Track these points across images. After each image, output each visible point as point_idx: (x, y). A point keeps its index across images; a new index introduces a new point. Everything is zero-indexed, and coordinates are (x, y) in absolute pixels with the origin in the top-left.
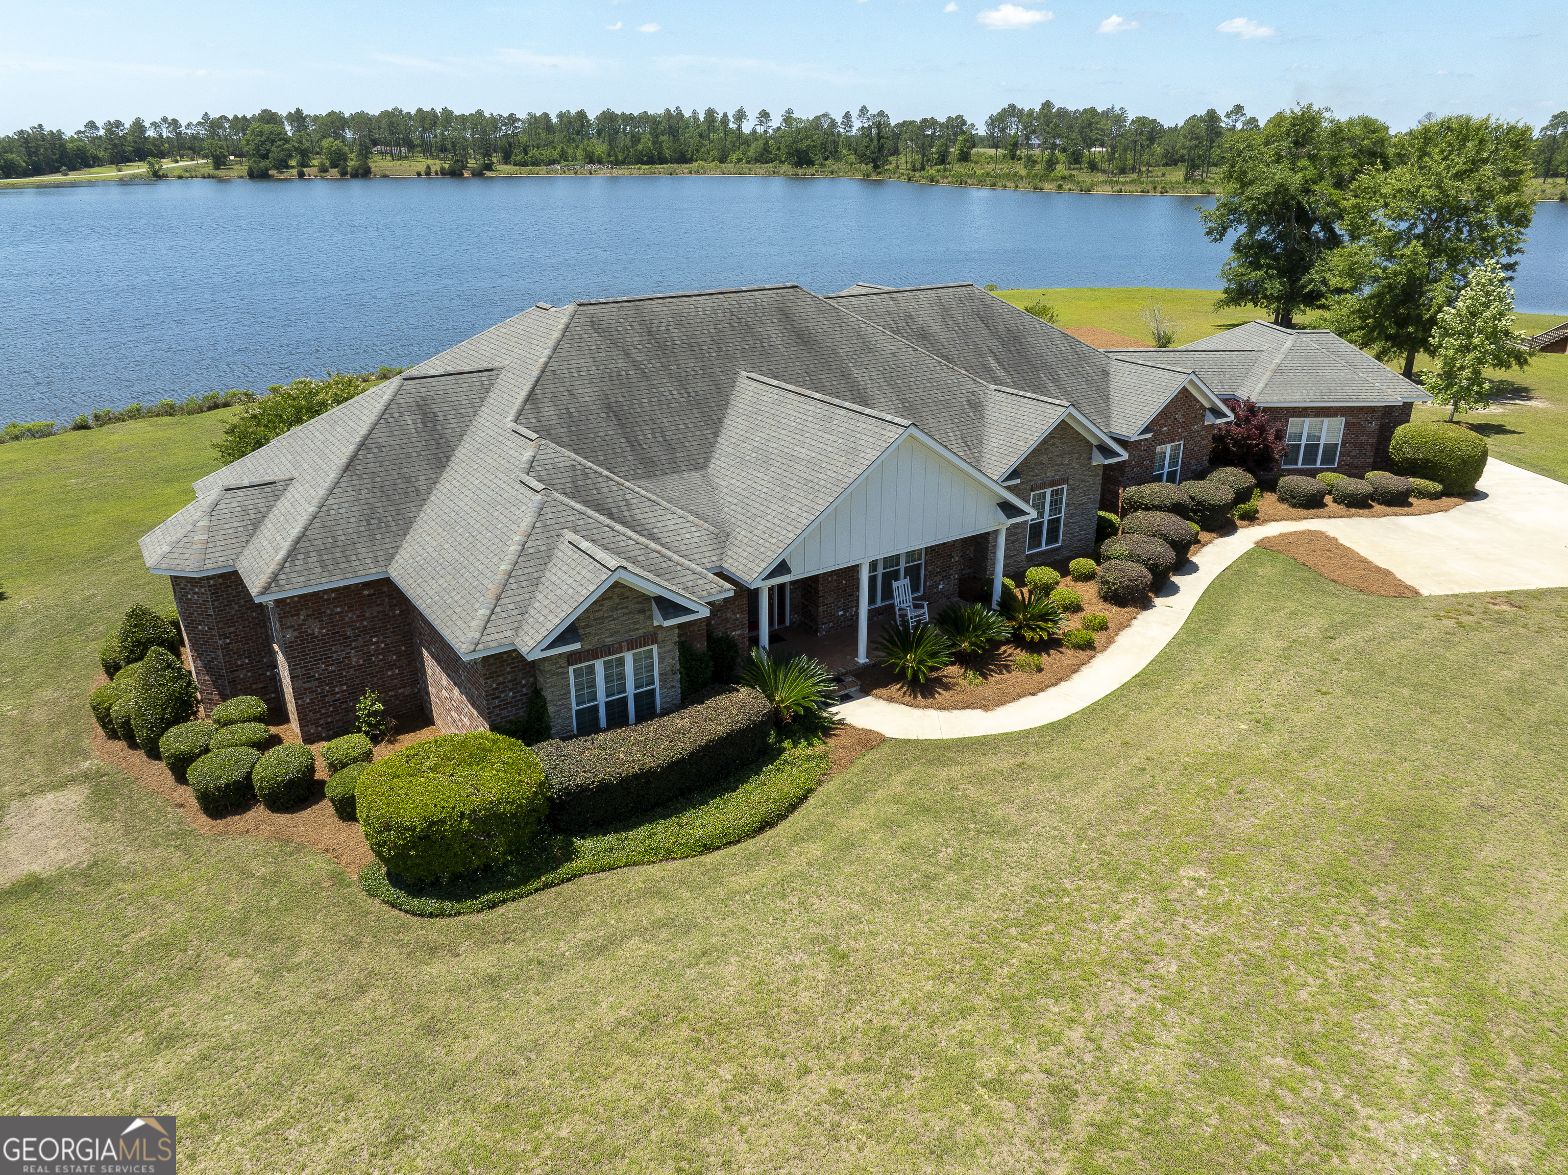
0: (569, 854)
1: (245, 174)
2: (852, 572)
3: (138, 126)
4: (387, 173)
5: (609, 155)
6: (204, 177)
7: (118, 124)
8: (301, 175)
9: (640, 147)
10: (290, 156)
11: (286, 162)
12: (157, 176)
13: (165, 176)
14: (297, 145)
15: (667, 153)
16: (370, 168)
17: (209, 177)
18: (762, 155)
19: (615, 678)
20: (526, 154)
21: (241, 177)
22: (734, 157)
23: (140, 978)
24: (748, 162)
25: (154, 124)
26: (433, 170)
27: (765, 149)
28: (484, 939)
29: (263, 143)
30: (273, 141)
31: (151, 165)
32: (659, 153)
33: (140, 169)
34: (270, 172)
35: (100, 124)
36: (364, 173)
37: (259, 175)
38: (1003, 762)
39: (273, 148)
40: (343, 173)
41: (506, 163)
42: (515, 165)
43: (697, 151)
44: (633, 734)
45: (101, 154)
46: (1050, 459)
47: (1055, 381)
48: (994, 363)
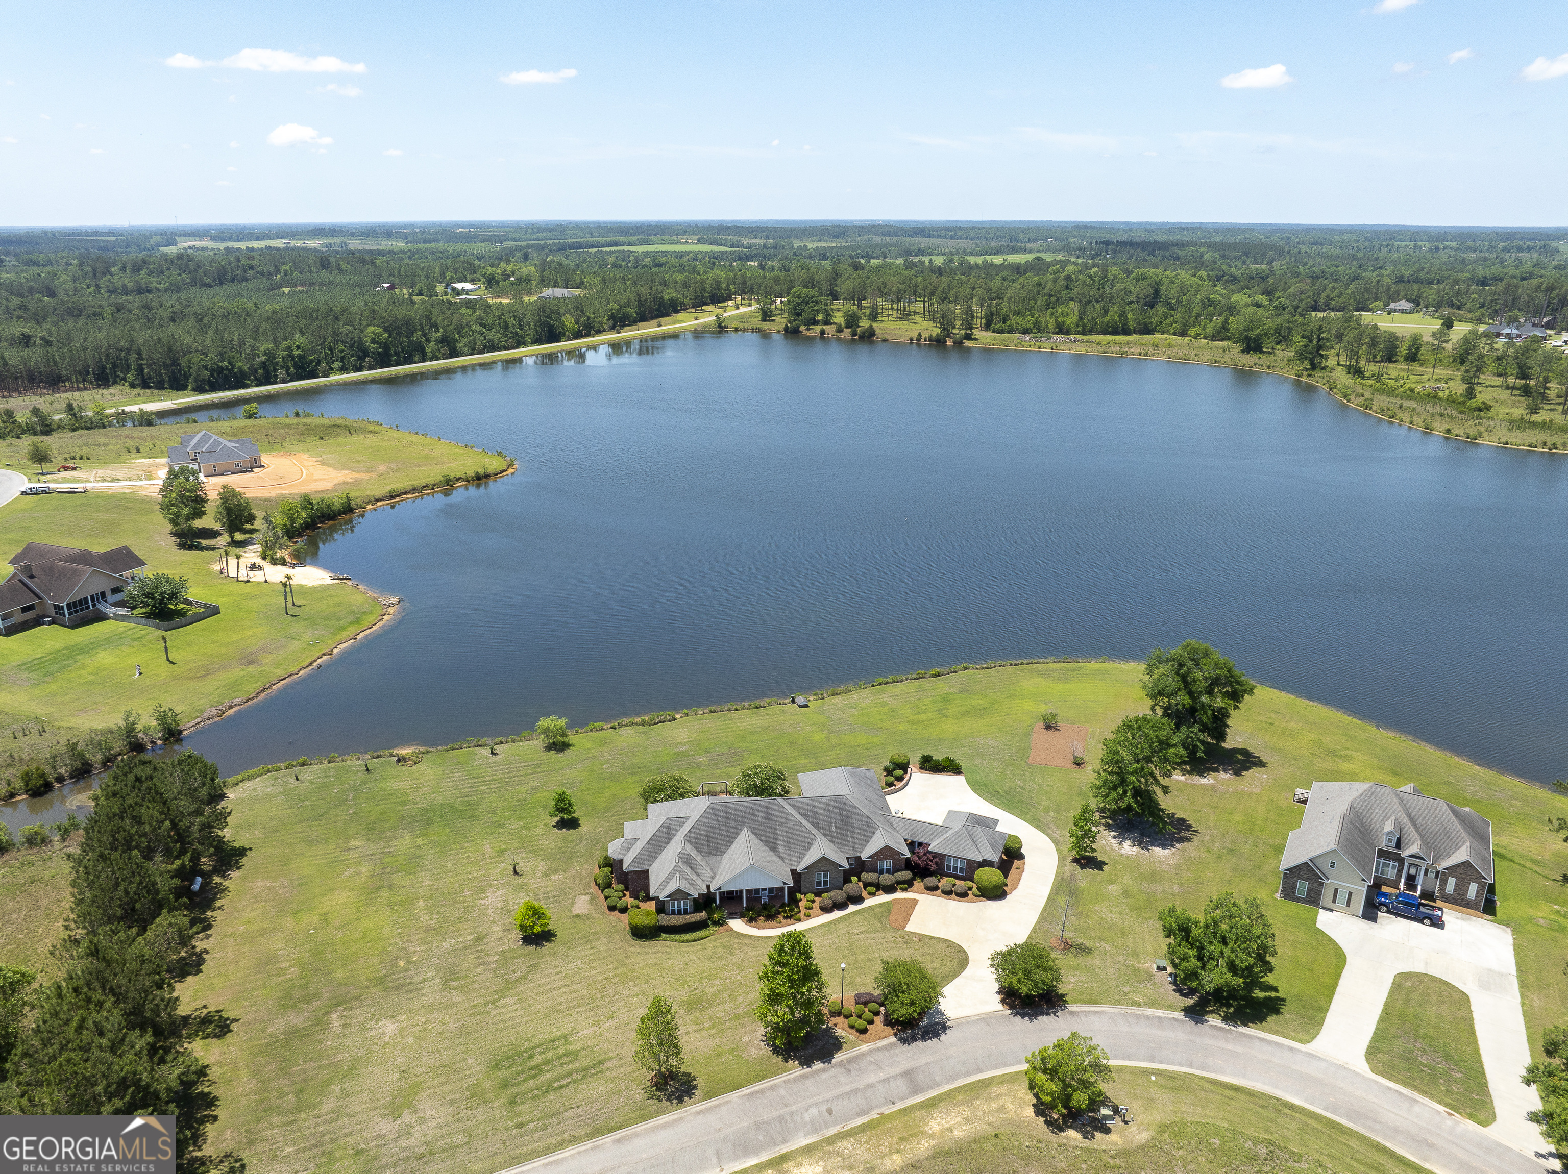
0: (660, 936)
1: (782, 332)
2: (741, 891)
5: (1077, 326)
9: (1107, 319)
10: (817, 314)
11: (814, 319)
12: (722, 328)
15: (1131, 325)
16: (874, 331)
17: (758, 333)
18: (1219, 332)
19: (679, 905)
20: (1004, 323)
22: (1193, 332)
23: (591, 937)
24: (1205, 338)
26: (923, 336)
27: (1223, 328)
28: (640, 946)
29: (799, 304)
30: (808, 303)
32: (1124, 325)
33: (710, 316)
34: (801, 328)
37: (791, 332)
38: (747, 941)
39: (806, 309)
41: (986, 330)
42: (994, 332)
43: (1161, 323)
44: (678, 917)
46: (822, 865)
47: (852, 835)
48: (833, 827)
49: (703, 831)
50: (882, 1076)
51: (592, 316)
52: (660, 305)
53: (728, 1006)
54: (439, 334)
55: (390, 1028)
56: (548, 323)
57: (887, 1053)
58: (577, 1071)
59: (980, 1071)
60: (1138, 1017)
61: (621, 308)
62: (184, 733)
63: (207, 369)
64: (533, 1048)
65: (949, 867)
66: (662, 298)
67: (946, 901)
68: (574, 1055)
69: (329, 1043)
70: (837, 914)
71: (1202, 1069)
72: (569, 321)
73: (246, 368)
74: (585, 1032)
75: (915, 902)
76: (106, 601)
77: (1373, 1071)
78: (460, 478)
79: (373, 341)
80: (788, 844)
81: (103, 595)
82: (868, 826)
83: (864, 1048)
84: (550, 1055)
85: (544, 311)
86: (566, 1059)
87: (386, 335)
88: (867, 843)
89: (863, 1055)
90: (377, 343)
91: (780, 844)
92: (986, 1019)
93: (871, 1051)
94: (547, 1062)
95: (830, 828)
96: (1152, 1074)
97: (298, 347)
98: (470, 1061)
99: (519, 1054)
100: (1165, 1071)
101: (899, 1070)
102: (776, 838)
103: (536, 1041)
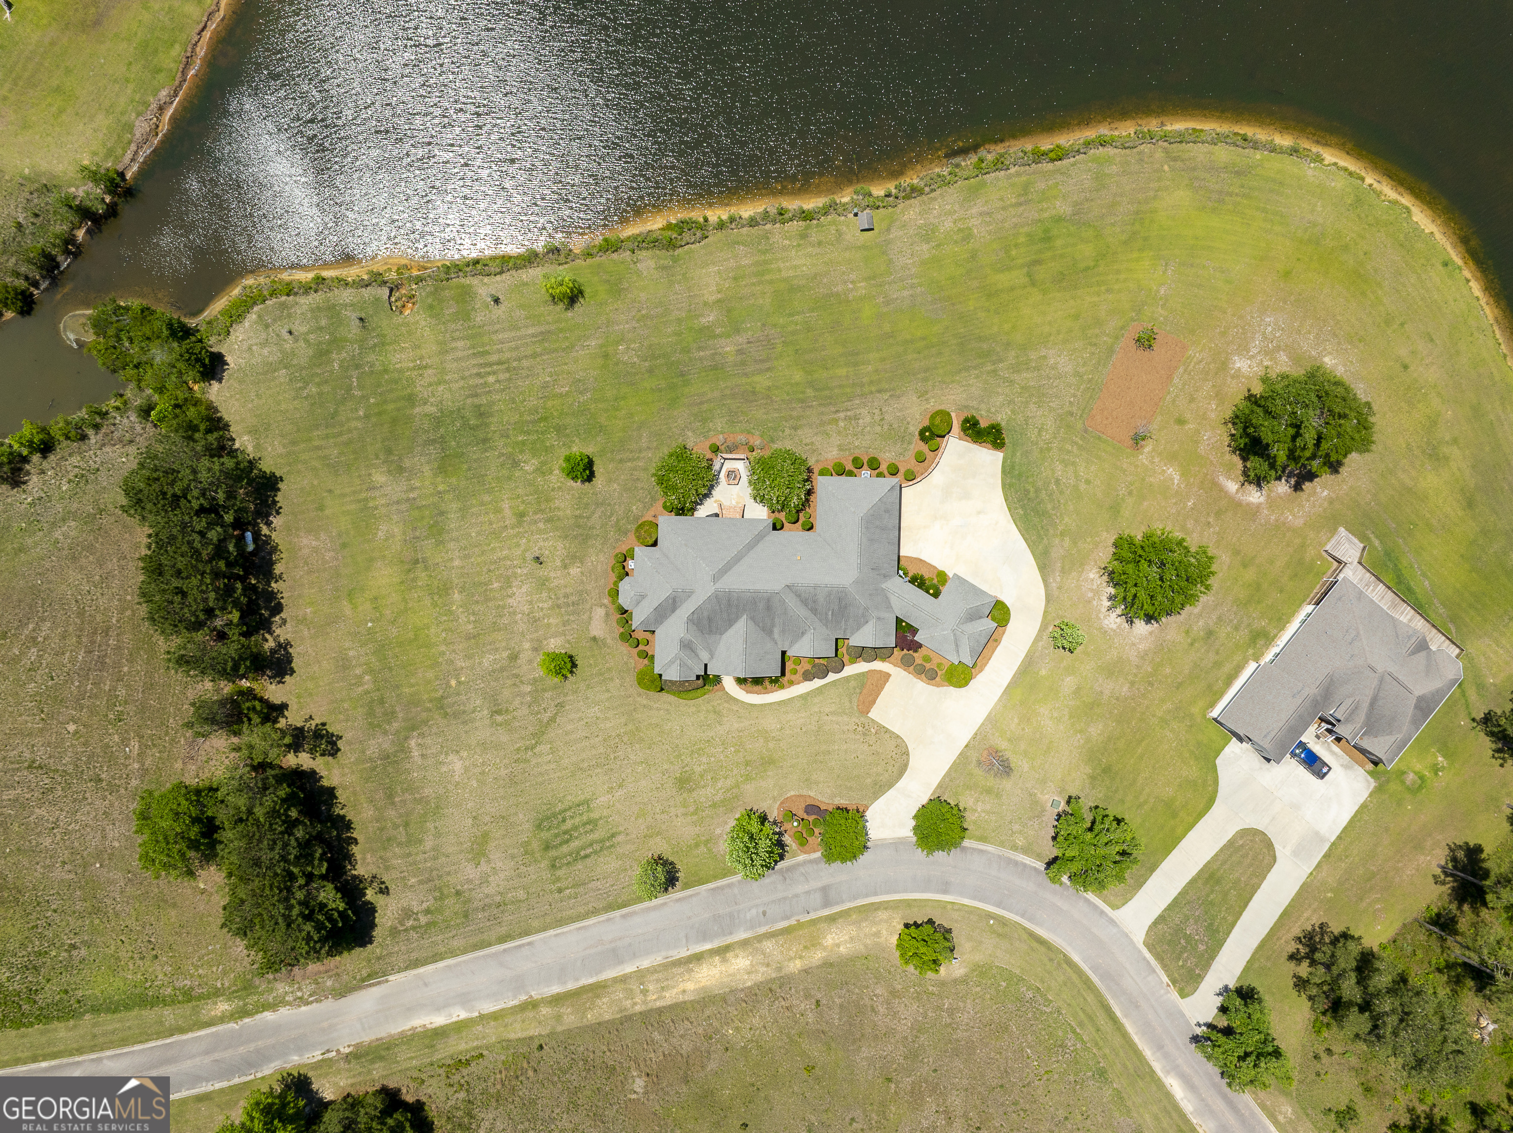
23: (606, 675)
28: (647, 697)
38: (735, 707)
47: (846, 621)
48: (830, 613)
49: (706, 614)
50: (806, 887)
53: (709, 791)
55: (456, 765)
57: (815, 867)
58: (597, 842)
59: (876, 894)
60: (1010, 861)
62: (128, 176)
64: (565, 810)
67: (915, 680)
68: (593, 822)
69: (415, 775)
70: (817, 683)
71: (1030, 920)
74: (602, 799)
75: (887, 676)
77: (1146, 944)
80: (783, 632)
82: (863, 616)
83: (802, 858)
84: (577, 820)
86: (589, 827)
88: (858, 630)
89: (798, 865)
91: (776, 631)
92: (897, 844)
93: (805, 863)
94: (575, 828)
95: (826, 614)
96: (993, 918)
98: (521, 816)
99: (554, 815)
100: (1003, 917)
101: (819, 884)
102: (773, 625)
103: (567, 804)
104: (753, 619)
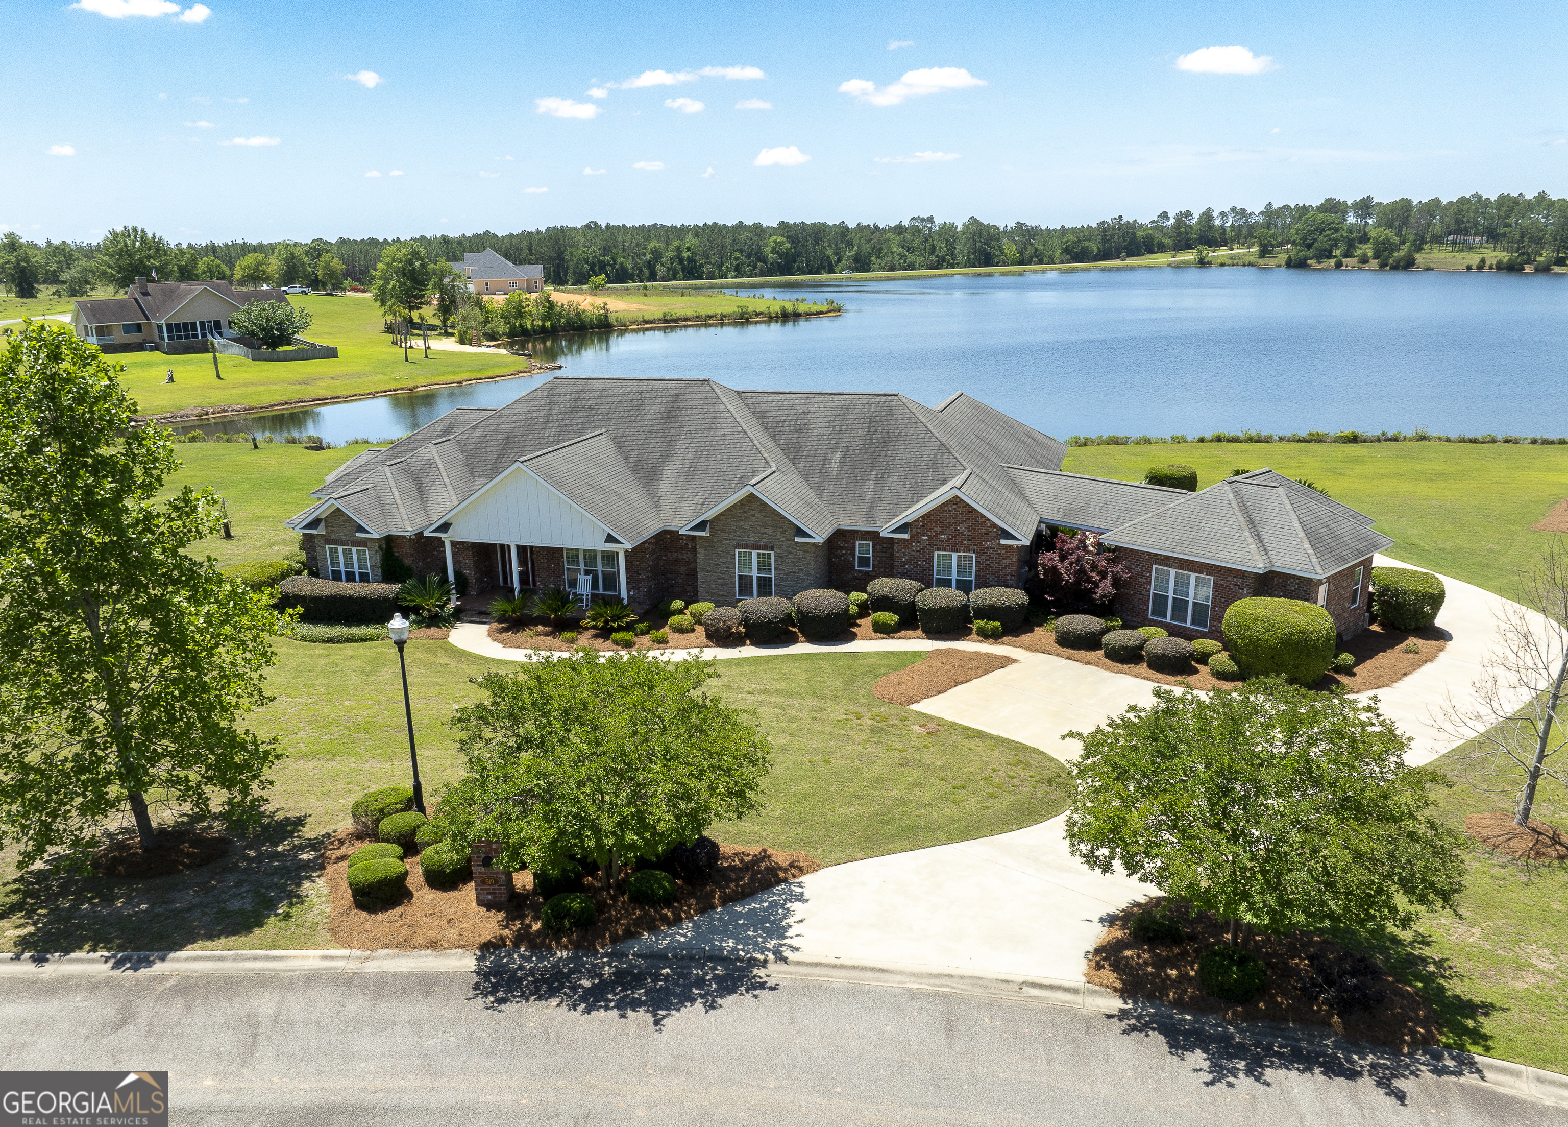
1: (1283, 263)
3: (1207, 216)
4: (1432, 265)
6: (1244, 265)
7: (1188, 214)
8: (1339, 265)
10: (1336, 246)
11: (1331, 252)
12: (1203, 263)
13: (1210, 263)
14: (1345, 234)
16: (1414, 260)
17: (1251, 265)
19: (348, 559)
21: (1280, 266)
25: (1223, 214)
26: (1489, 263)
29: (1312, 232)
31: (1200, 252)
33: (1190, 256)
34: (1309, 262)
35: (1171, 215)
36: (1407, 265)
37: (1297, 264)
40: (1383, 265)
45: (1166, 241)
46: (751, 526)
47: (880, 479)
48: (837, 457)
51: (1041, 248)
52: (1130, 242)
54: (853, 253)
56: (985, 250)
61: (1079, 241)
63: (587, 263)
65: (1161, 601)
66: (1134, 234)
72: (1010, 249)
73: (629, 265)
76: (221, 334)
78: (761, 313)
79: (773, 251)
81: (217, 324)
82: (934, 464)
85: (980, 234)
87: (788, 245)
90: (778, 253)
91: (669, 472)
95: (826, 460)
97: (689, 249)
104: (619, 443)
